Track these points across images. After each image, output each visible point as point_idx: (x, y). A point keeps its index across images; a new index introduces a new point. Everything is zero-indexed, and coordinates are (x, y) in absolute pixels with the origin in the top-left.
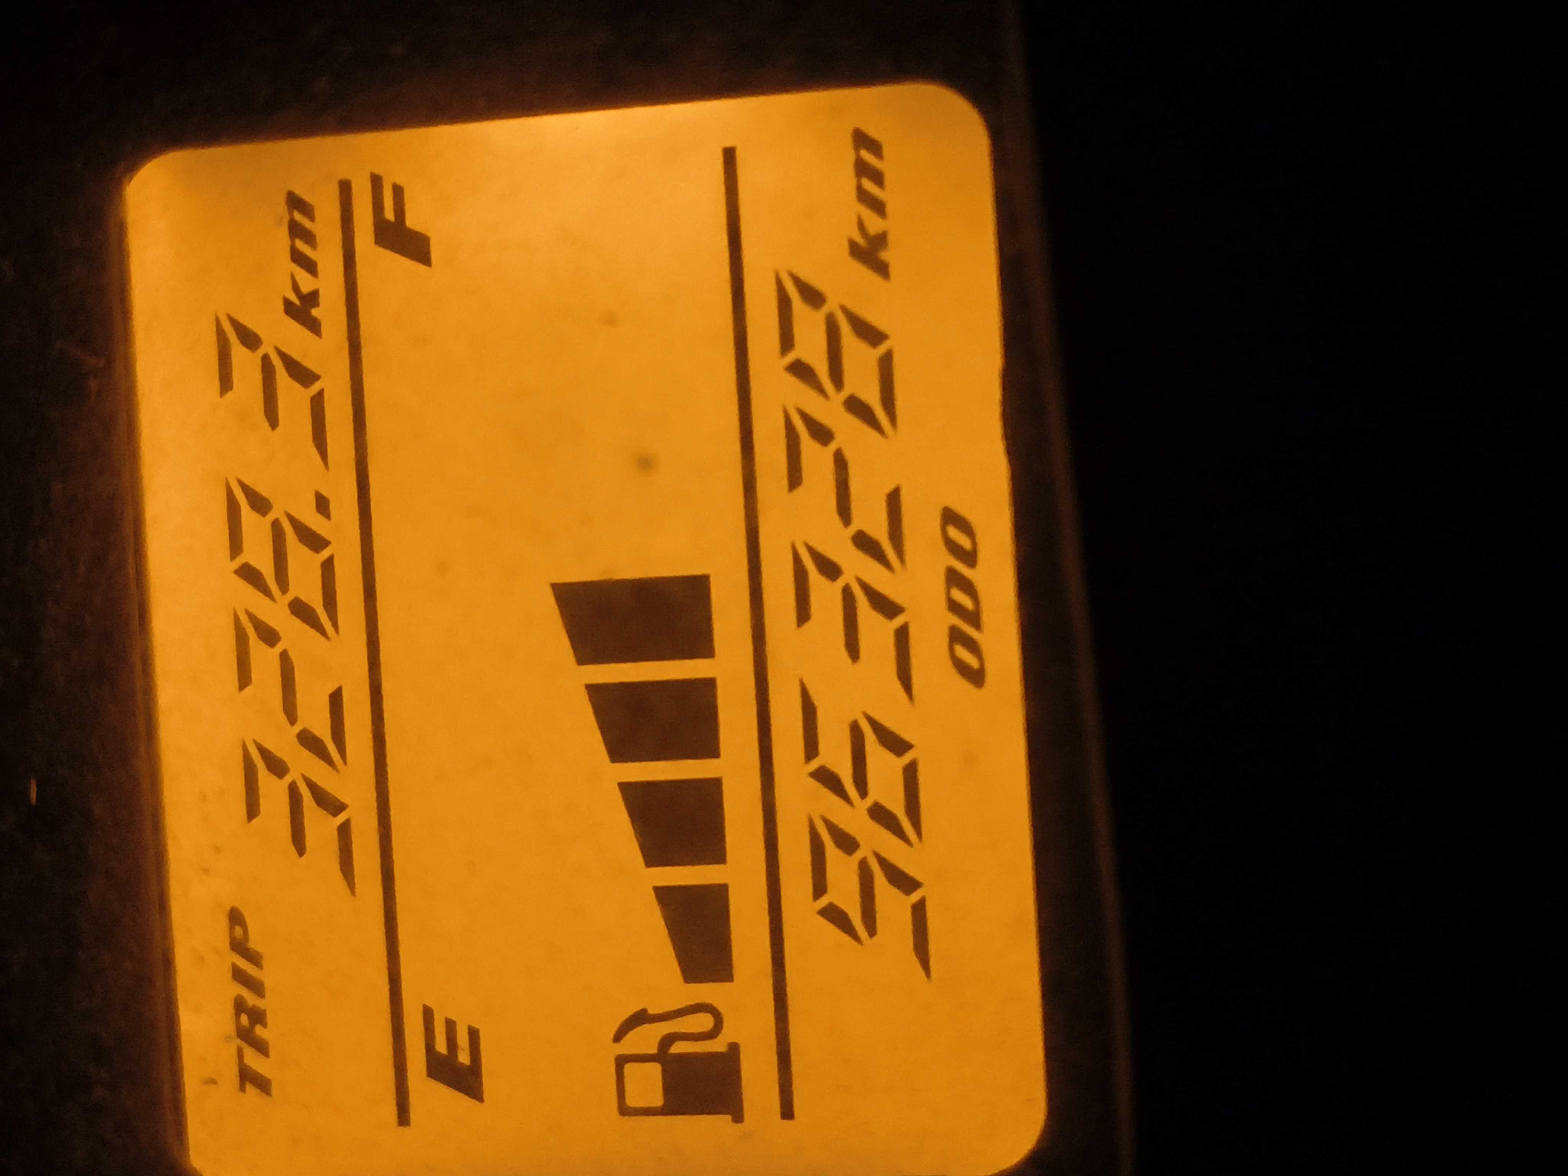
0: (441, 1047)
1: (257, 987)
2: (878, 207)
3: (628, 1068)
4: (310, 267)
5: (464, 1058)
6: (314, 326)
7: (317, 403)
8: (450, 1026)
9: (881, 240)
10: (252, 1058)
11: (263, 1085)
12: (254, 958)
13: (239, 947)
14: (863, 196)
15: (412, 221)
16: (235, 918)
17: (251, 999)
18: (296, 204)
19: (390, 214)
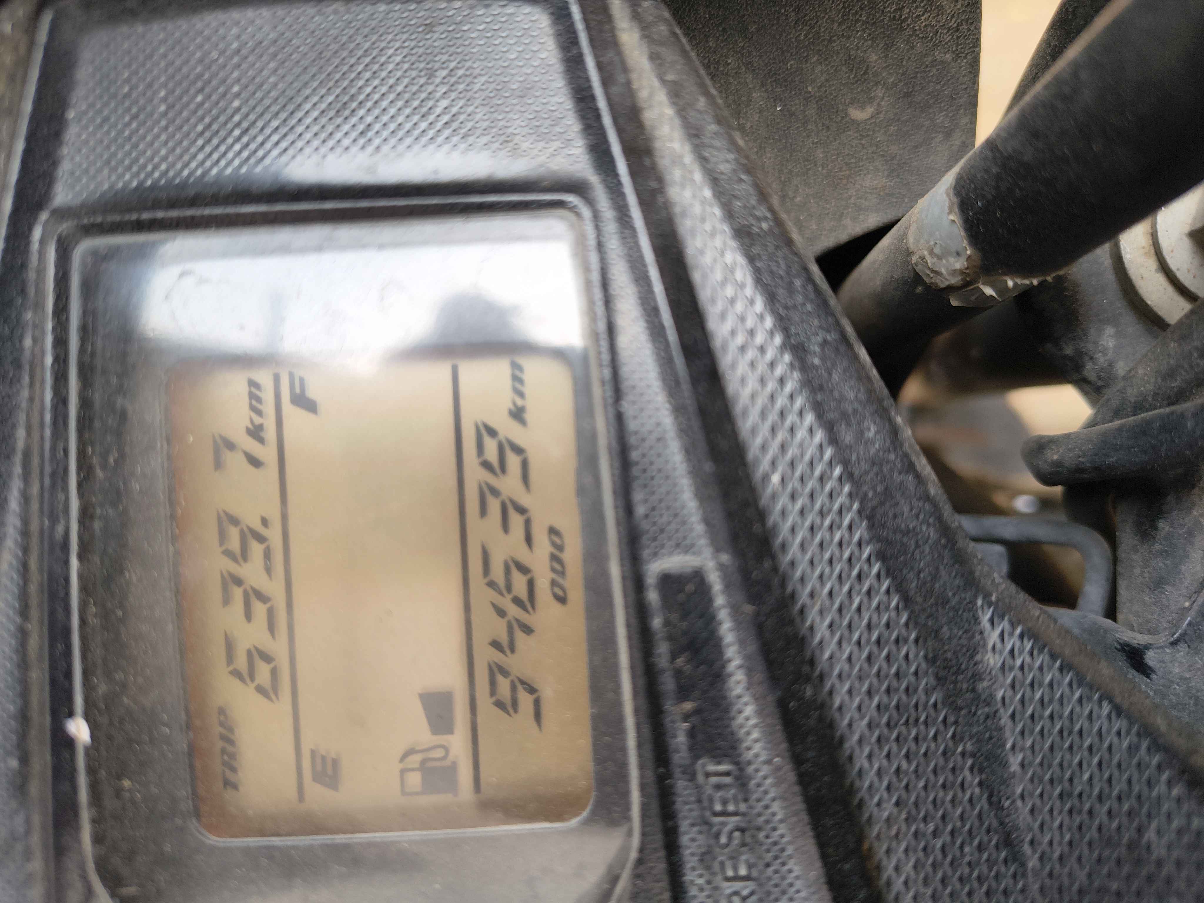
0: (319, 766)
1: (231, 743)
3: (406, 774)
4: (259, 413)
5: (330, 772)
6: (262, 441)
8: (323, 758)
9: (523, 409)
10: (229, 775)
11: (235, 787)
12: (230, 729)
13: (223, 725)
14: (515, 390)
15: (309, 394)
16: (221, 711)
18: (252, 384)
19: (298, 390)
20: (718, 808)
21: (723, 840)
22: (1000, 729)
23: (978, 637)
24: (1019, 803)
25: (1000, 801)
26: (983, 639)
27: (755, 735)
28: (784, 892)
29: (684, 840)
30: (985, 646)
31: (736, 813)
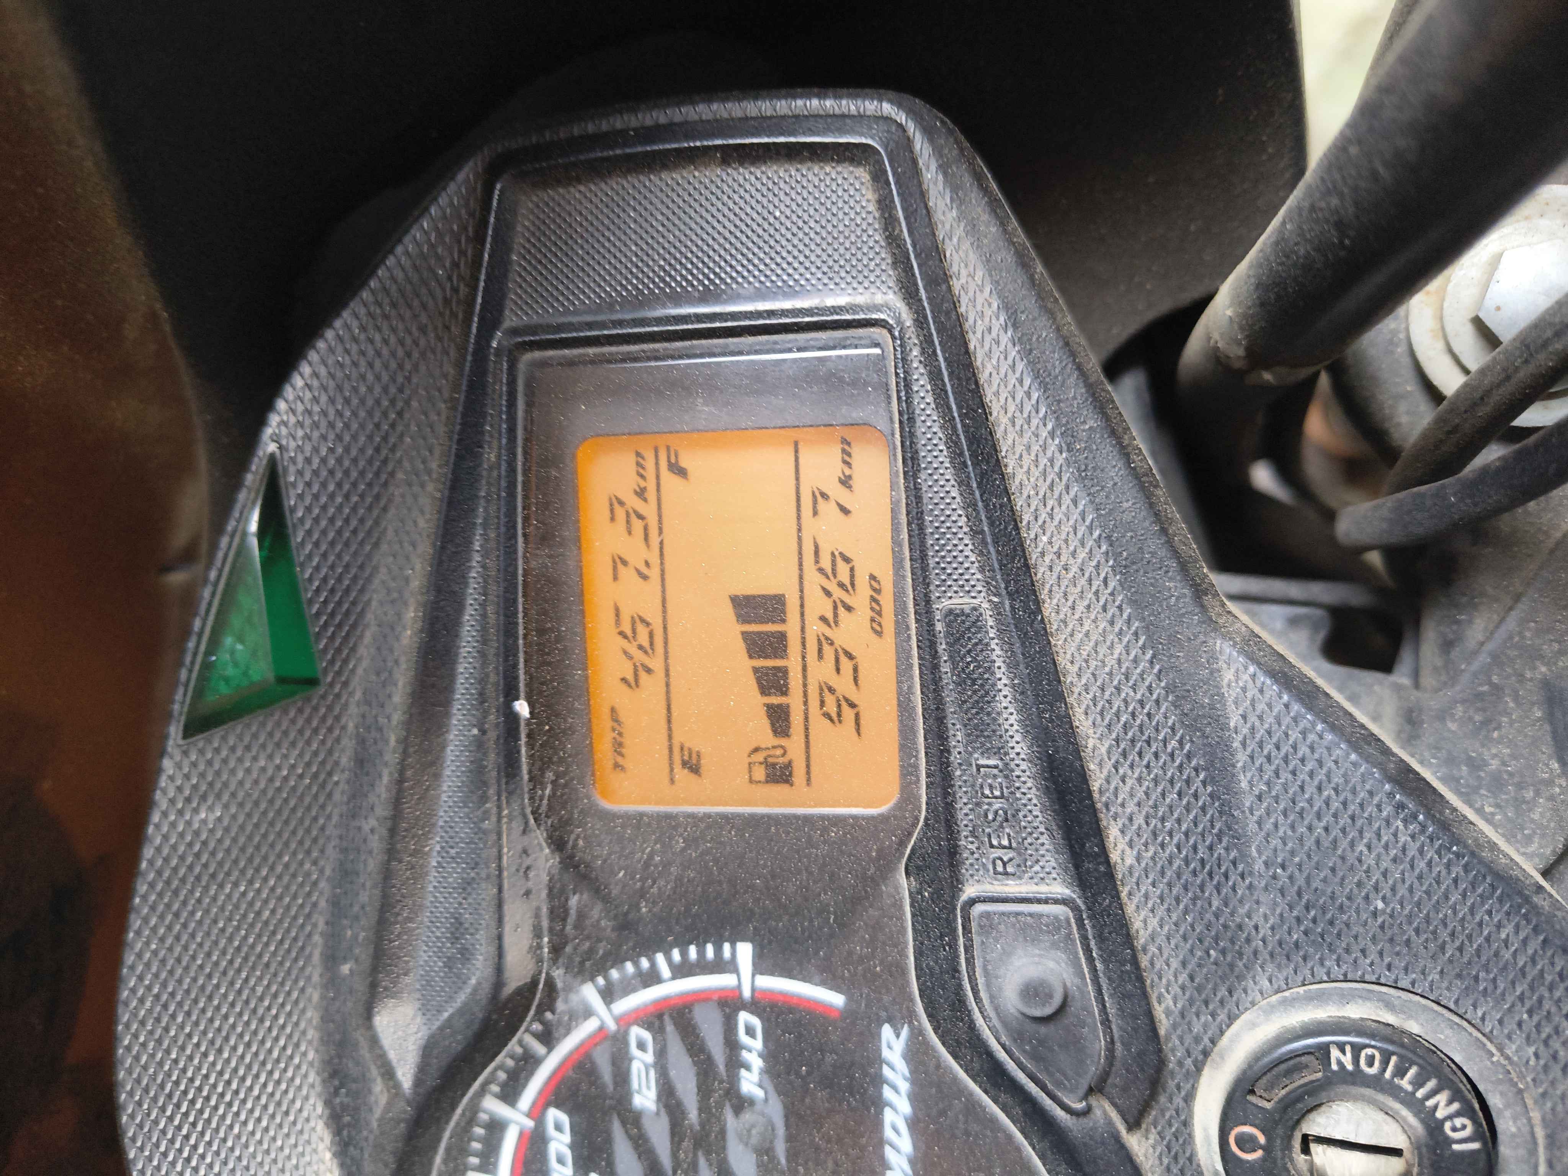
0: (686, 757)
1: (621, 734)
2: (849, 465)
3: (753, 766)
4: (644, 478)
5: (694, 762)
6: (645, 500)
7: (646, 528)
8: (690, 750)
9: (850, 477)
10: (620, 760)
11: (623, 768)
12: (620, 724)
13: (616, 720)
14: (844, 461)
15: (682, 464)
16: (613, 710)
17: (619, 739)
18: (638, 454)
19: (673, 460)
20: (987, 792)
21: (990, 817)
22: (1231, 751)
23: (1215, 674)
24: (1247, 814)
25: (1230, 811)
26: (1220, 676)
27: (1018, 737)
28: (1037, 861)
29: (960, 815)
30: (1221, 681)
31: (1002, 796)
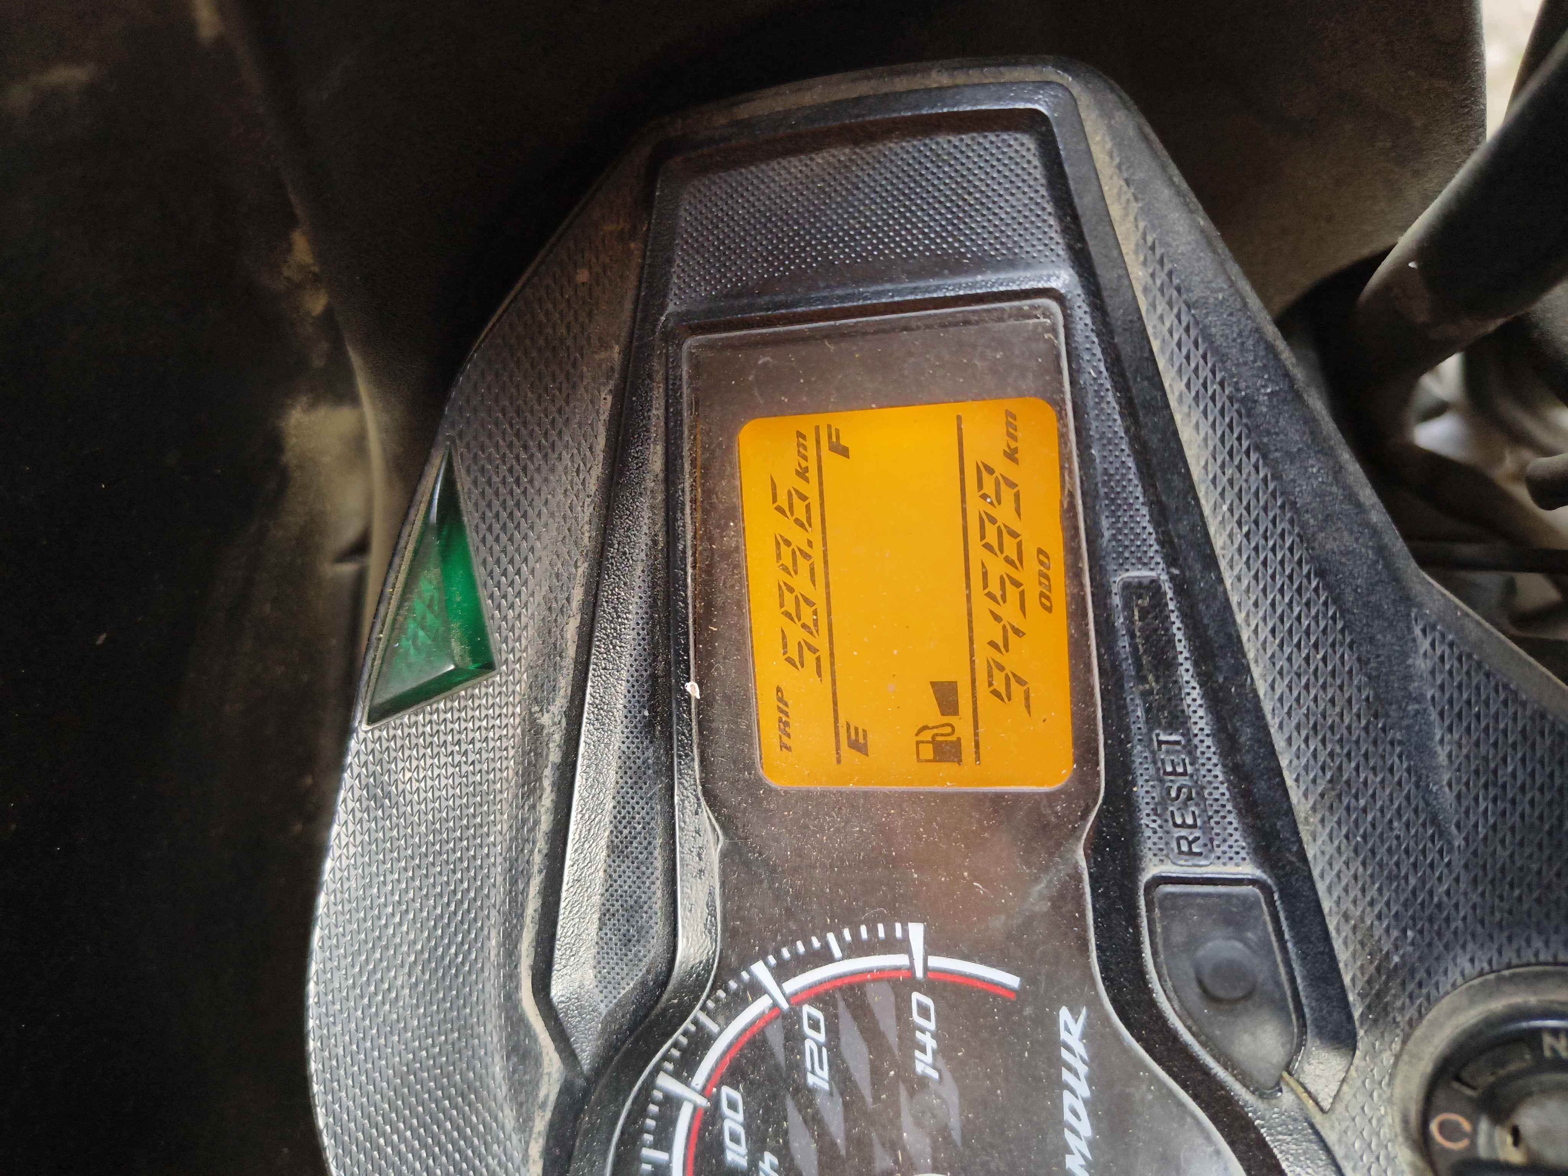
0: (853, 737)
1: (787, 714)
2: (1015, 439)
3: (921, 745)
4: (805, 458)
5: (861, 740)
6: (807, 480)
7: (808, 507)
8: (856, 729)
9: (1016, 450)
10: (785, 739)
11: (789, 749)
12: (786, 705)
13: (780, 700)
14: (1009, 434)
15: (843, 442)
16: (779, 690)
17: (784, 718)
18: (800, 435)
19: (834, 439)
20: (1169, 769)
21: (1173, 794)
22: (1430, 724)
23: (1410, 644)
24: (1447, 789)
25: (1428, 786)
26: (1416, 646)
27: (1201, 712)
29: (1141, 793)
30: (1416, 652)
31: (1184, 773)
